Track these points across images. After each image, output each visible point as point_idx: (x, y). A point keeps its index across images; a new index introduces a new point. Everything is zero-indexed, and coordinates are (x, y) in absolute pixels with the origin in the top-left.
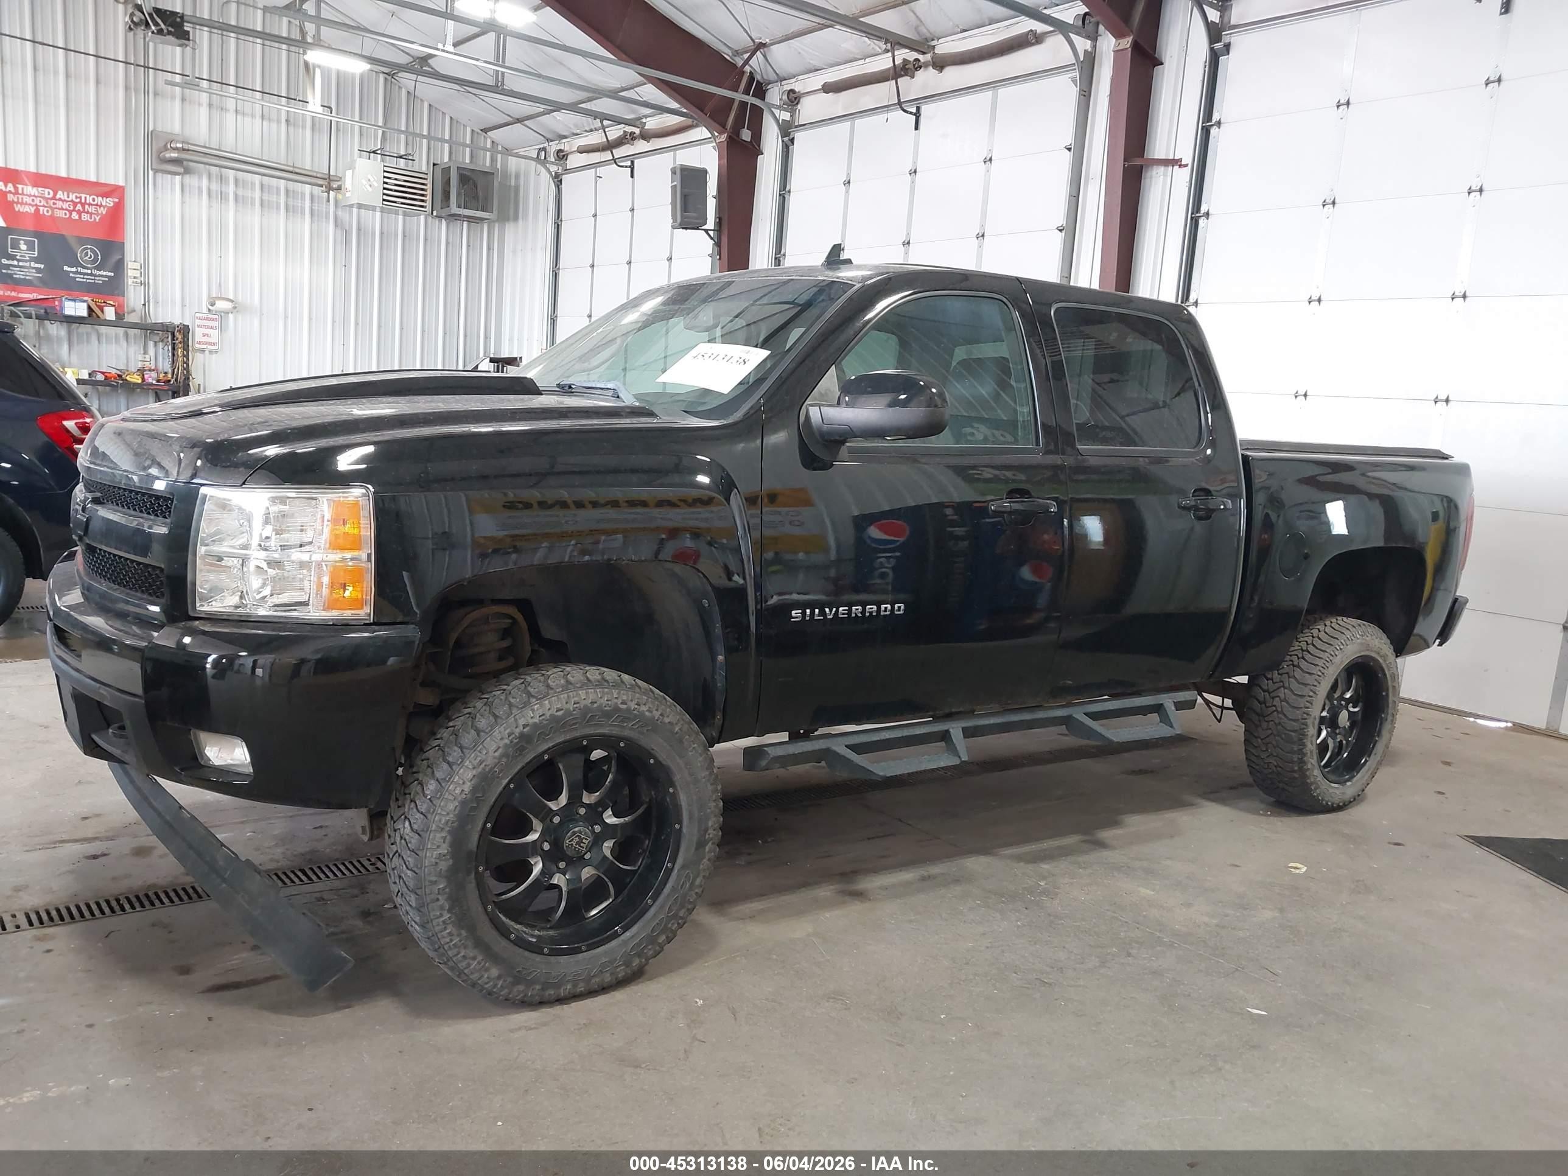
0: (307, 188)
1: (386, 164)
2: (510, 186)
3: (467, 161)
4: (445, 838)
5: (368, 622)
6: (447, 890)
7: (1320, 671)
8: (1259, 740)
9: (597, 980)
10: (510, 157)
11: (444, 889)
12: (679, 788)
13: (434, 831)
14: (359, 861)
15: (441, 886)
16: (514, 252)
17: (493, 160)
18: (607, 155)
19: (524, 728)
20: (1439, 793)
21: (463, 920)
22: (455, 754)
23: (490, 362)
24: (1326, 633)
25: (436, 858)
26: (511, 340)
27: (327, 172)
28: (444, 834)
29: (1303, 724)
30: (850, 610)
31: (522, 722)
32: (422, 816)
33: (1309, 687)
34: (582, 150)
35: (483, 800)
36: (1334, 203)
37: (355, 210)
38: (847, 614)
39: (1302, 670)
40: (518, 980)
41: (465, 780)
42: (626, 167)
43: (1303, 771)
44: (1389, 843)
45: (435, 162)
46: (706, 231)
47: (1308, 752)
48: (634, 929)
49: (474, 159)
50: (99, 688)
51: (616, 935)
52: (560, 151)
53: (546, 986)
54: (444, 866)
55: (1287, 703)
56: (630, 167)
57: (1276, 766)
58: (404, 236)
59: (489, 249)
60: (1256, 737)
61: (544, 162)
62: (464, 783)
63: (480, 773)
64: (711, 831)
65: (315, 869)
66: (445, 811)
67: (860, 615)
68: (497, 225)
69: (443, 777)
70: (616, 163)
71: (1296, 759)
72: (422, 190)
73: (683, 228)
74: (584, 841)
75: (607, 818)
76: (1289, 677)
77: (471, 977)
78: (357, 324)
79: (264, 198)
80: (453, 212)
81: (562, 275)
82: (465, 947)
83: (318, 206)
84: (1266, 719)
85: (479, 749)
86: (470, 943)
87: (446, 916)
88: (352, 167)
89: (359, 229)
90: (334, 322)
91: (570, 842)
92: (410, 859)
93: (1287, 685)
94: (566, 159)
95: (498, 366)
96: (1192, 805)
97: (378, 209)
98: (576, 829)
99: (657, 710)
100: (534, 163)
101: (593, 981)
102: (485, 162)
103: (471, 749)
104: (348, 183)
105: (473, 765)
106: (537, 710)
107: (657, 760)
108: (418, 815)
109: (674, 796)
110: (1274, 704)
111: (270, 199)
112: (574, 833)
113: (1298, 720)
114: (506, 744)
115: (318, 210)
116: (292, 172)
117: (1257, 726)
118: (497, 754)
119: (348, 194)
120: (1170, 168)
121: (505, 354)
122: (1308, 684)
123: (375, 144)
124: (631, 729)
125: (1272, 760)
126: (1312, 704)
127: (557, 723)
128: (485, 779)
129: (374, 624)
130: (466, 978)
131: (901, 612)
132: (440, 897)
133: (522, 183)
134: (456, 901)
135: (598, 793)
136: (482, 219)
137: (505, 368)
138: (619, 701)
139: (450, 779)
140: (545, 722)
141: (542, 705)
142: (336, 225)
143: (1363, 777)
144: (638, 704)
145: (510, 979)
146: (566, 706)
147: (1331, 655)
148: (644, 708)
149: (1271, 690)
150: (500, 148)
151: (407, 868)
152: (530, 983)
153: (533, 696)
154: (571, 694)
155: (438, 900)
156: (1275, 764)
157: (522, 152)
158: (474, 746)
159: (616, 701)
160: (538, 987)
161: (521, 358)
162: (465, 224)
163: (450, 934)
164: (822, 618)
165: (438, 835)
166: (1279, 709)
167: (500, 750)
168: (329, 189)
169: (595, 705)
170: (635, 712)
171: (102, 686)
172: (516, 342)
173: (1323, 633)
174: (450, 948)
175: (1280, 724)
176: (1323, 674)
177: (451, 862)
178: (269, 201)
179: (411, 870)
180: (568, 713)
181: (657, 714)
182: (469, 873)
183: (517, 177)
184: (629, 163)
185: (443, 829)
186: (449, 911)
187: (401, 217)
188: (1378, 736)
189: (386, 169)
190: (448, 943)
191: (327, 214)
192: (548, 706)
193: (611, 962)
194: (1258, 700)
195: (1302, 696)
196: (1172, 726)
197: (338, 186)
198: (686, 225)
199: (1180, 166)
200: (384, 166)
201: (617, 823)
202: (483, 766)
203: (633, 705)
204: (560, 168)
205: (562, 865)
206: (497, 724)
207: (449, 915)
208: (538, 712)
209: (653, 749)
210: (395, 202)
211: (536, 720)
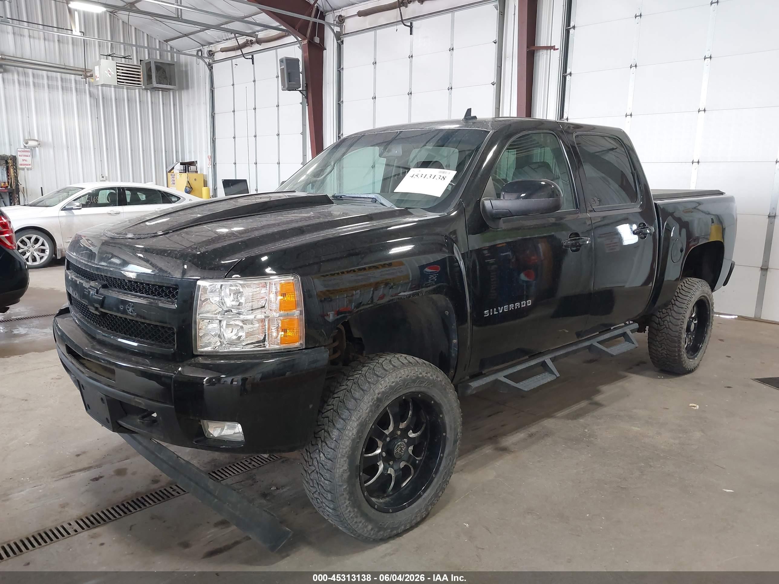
0: (73, 77)
1: (117, 62)
2: (182, 71)
3: (158, 58)
4: (345, 461)
5: (302, 348)
6: (348, 488)
7: (686, 306)
8: (657, 342)
9: (415, 521)
10: (181, 55)
11: (346, 488)
12: (445, 415)
13: (340, 458)
14: (241, 462)
15: (345, 487)
16: (188, 106)
17: (172, 57)
18: (239, 52)
19: (378, 395)
20: (728, 357)
21: (355, 504)
22: (346, 414)
23: (181, 164)
24: (686, 287)
25: (342, 472)
26: (190, 152)
27: (84, 68)
28: (345, 459)
29: (680, 333)
30: (509, 307)
31: (377, 391)
32: (333, 451)
33: (681, 314)
34: (223, 50)
35: (362, 437)
36: (636, 66)
37: (100, 87)
38: (508, 309)
39: (677, 306)
40: (381, 529)
41: (354, 428)
42: (250, 58)
43: (680, 356)
44: (725, 387)
45: (141, 59)
46: (300, 91)
47: (682, 346)
48: (428, 491)
49: (162, 57)
50: (134, 398)
51: (420, 496)
52: (210, 51)
53: (393, 529)
54: (346, 476)
55: (671, 323)
56: (251, 58)
57: (666, 354)
58: (128, 100)
59: (174, 105)
60: (655, 341)
61: (202, 57)
62: (353, 429)
63: (360, 423)
64: (459, 434)
65: (220, 470)
66: (345, 446)
67: (513, 309)
68: (177, 92)
69: (342, 427)
70: (244, 57)
71: (677, 350)
72: (138, 75)
73: (288, 90)
74: (403, 449)
75: (410, 434)
76: (671, 310)
77: (359, 532)
78: (107, 149)
79: (49, 83)
80: (154, 86)
81: (217, 117)
82: (356, 517)
83: (79, 86)
84: (661, 332)
85: (358, 410)
86: (359, 515)
87: (347, 502)
88: (98, 64)
89: (103, 98)
90: (94, 149)
91: (397, 451)
92: (327, 474)
93: (670, 314)
94: (214, 56)
95: (186, 167)
96: (625, 377)
97: (112, 86)
98: (399, 443)
99: (434, 375)
100: (195, 58)
101: (413, 522)
102: (168, 58)
103: (354, 410)
104: (97, 73)
105: (356, 418)
106: (383, 384)
107: (435, 401)
108: (329, 450)
109: (442, 419)
110: (664, 324)
111: (53, 84)
112: (398, 446)
113: (678, 331)
114: (370, 405)
115: (80, 88)
116: (64, 69)
117: (656, 336)
118: (367, 411)
119: (97, 79)
120: (549, 51)
121: (187, 160)
122: (681, 313)
123: (108, 51)
124: (424, 387)
125: (664, 352)
126: (683, 323)
127: (393, 389)
128: (362, 425)
129: (305, 349)
130: (355, 532)
131: (530, 304)
132: (344, 493)
133: (189, 68)
134: (352, 493)
135: (406, 422)
136: (170, 89)
137: (189, 167)
138: (418, 373)
139: (345, 428)
140: (387, 390)
141: (385, 381)
142: (90, 96)
143: (701, 354)
144: (427, 373)
145: (376, 530)
146: (396, 380)
147: (690, 297)
148: (429, 375)
149: (662, 317)
150: (175, 50)
151: (325, 479)
152: (385, 529)
153: (380, 377)
154: (397, 373)
155: (343, 494)
156: (666, 353)
157: (187, 52)
158: (356, 408)
159: (417, 373)
160: (389, 531)
161: (196, 161)
162: (160, 92)
163: (350, 511)
164: (497, 313)
165: (342, 460)
166: (667, 326)
167: (368, 409)
168: (86, 77)
169: (409, 377)
170: (426, 378)
171: (136, 397)
172: (193, 153)
173: (684, 286)
174: (349, 519)
175: (668, 334)
176: (688, 307)
177: (349, 473)
178: (52, 84)
179: (327, 480)
180: (397, 383)
181: (434, 377)
182: (357, 478)
183: (186, 66)
184: (251, 57)
185: (344, 456)
186: (349, 500)
187: (125, 90)
188: (706, 333)
189: (118, 64)
190: (348, 516)
191: (85, 90)
192: (388, 381)
193: (420, 511)
194: (656, 323)
195: (679, 319)
196: (633, 343)
197: (90, 75)
198: (290, 88)
199: (554, 49)
200: (116, 63)
201: (415, 436)
202: (361, 419)
203: (424, 374)
204: (211, 60)
205: (391, 463)
206: (365, 395)
207: (349, 502)
208: (383, 385)
209: (433, 396)
210: (123, 82)
211: (383, 390)
